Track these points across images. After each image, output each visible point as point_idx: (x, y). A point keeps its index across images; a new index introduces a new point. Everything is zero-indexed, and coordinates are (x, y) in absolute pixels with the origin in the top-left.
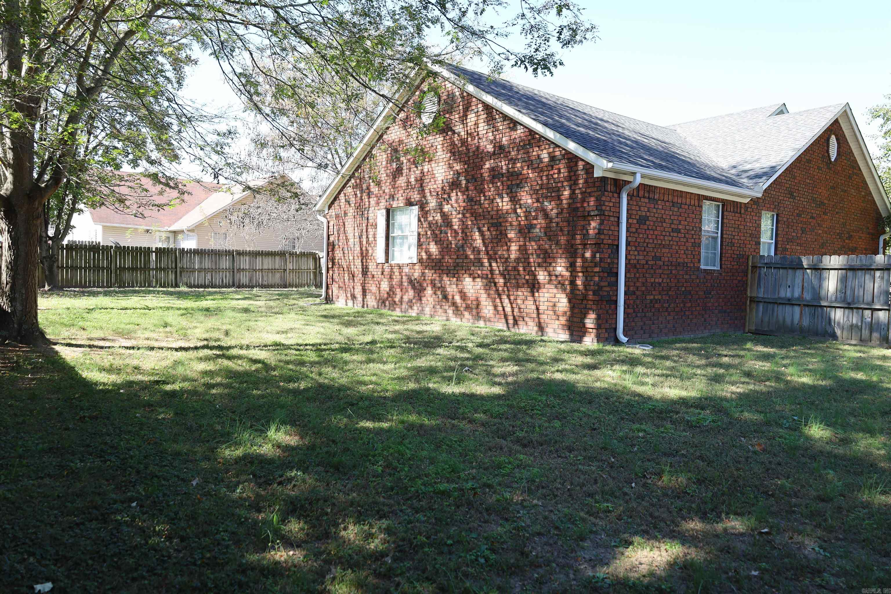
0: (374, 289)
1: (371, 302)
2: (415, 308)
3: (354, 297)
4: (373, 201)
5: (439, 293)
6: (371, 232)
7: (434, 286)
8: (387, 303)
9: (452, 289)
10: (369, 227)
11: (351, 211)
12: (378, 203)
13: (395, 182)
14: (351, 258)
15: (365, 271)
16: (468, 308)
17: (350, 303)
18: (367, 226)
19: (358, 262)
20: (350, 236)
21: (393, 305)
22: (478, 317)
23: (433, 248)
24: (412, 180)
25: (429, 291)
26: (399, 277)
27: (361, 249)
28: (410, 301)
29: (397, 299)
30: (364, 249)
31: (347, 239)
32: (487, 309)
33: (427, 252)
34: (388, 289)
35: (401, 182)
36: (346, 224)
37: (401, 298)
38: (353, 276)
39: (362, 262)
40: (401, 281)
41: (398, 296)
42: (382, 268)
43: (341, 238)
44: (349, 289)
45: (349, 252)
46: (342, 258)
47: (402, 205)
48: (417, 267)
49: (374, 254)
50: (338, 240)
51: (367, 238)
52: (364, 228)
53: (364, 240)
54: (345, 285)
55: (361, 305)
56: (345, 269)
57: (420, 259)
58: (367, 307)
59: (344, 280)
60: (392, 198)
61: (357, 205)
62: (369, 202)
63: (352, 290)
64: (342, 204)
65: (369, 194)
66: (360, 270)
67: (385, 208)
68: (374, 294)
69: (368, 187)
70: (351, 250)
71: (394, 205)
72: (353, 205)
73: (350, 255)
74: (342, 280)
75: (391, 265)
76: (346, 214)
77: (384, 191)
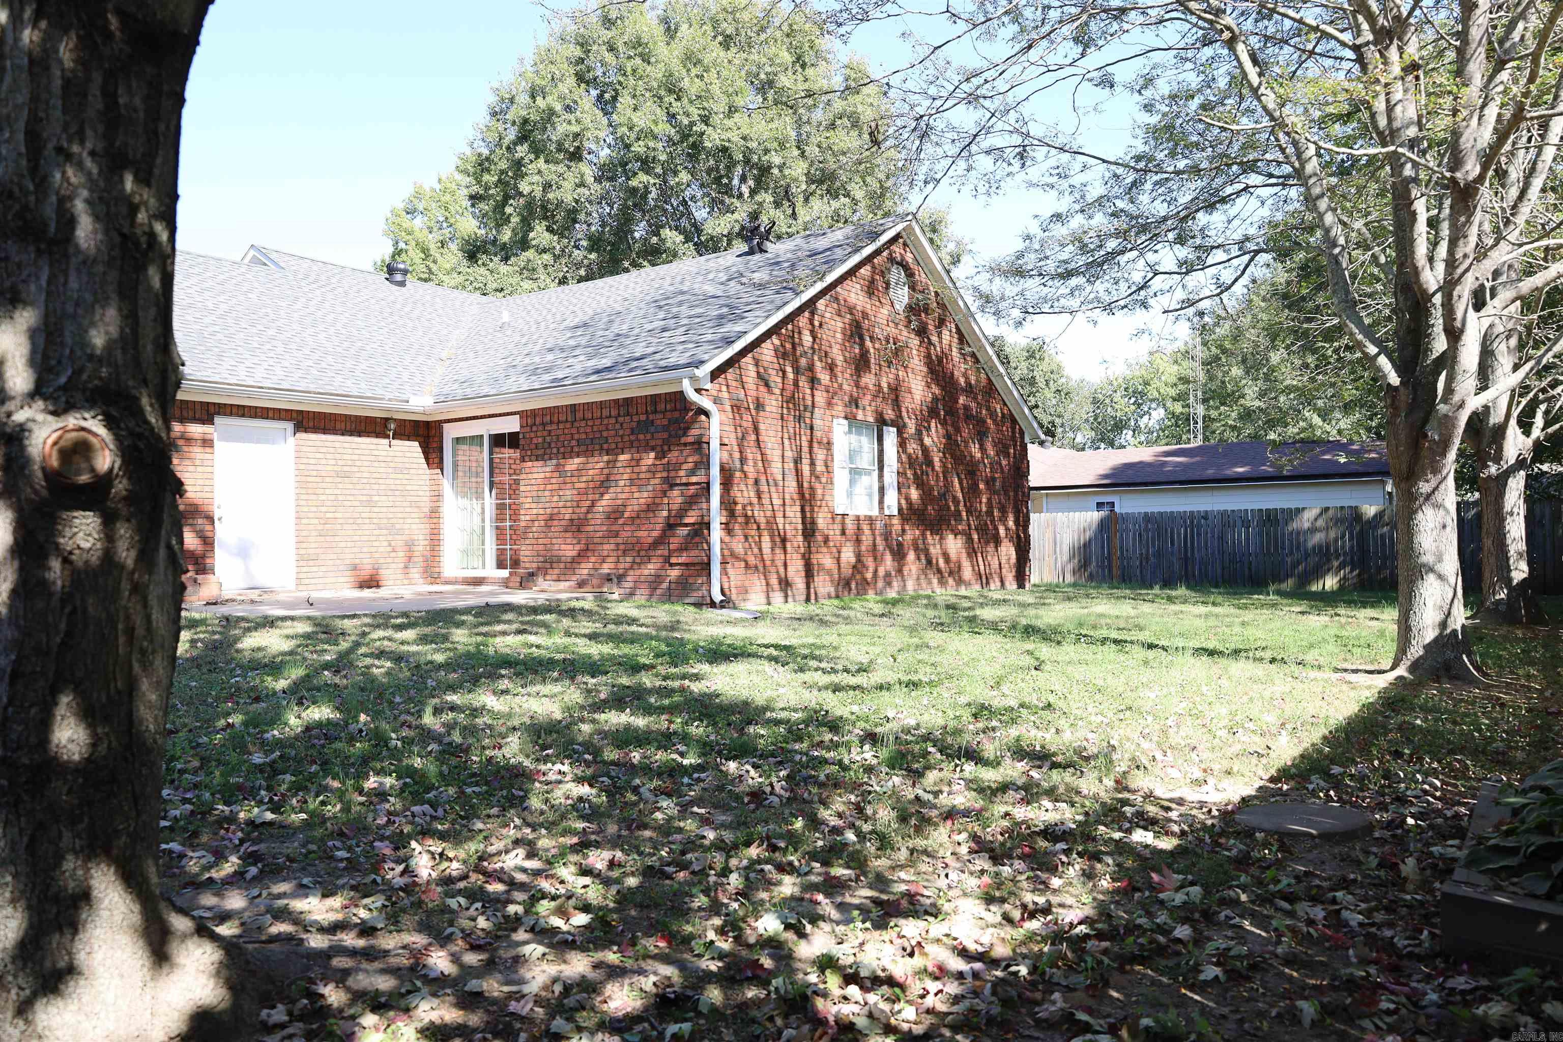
0: (828, 562)
1: (823, 585)
2: (895, 584)
3: (785, 584)
4: (820, 397)
5: (923, 557)
6: (820, 455)
7: (917, 549)
8: (853, 586)
9: (935, 551)
10: (815, 445)
11: (773, 404)
12: (829, 404)
13: (859, 376)
14: (777, 502)
15: (809, 530)
16: (951, 573)
17: (777, 597)
18: (811, 442)
19: (794, 512)
20: (774, 454)
21: (864, 586)
22: (960, 581)
23: (914, 494)
24: (885, 385)
25: (911, 556)
26: (870, 538)
27: (800, 485)
28: (888, 575)
29: (869, 575)
30: (806, 485)
31: (766, 462)
32: (967, 573)
33: (908, 499)
34: (853, 560)
35: (868, 380)
36: (762, 427)
37: (876, 571)
38: (784, 540)
39: (803, 511)
40: (874, 545)
41: (871, 569)
42: (843, 524)
43: (750, 456)
44: (773, 569)
45: (773, 489)
46: (755, 501)
47: (871, 419)
48: (895, 521)
49: (827, 498)
50: (743, 460)
51: (812, 464)
52: (805, 444)
53: (806, 469)
54: (763, 560)
55: (804, 597)
56: (763, 526)
57: (900, 510)
58: (816, 599)
59: (760, 549)
60: (854, 402)
61: (788, 393)
62: (813, 396)
63: (782, 570)
64: (750, 380)
65: (813, 381)
66: (800, 527)
67: (846, 418)
68: (829, 572)
69: (811, 368)
70: (776, 485)
71: (860, 416)
72: (777, 391)
73: (774, 495)
74: (756, 550)
75: (858, 519)
76: (760, 406)
77: (841, 386)
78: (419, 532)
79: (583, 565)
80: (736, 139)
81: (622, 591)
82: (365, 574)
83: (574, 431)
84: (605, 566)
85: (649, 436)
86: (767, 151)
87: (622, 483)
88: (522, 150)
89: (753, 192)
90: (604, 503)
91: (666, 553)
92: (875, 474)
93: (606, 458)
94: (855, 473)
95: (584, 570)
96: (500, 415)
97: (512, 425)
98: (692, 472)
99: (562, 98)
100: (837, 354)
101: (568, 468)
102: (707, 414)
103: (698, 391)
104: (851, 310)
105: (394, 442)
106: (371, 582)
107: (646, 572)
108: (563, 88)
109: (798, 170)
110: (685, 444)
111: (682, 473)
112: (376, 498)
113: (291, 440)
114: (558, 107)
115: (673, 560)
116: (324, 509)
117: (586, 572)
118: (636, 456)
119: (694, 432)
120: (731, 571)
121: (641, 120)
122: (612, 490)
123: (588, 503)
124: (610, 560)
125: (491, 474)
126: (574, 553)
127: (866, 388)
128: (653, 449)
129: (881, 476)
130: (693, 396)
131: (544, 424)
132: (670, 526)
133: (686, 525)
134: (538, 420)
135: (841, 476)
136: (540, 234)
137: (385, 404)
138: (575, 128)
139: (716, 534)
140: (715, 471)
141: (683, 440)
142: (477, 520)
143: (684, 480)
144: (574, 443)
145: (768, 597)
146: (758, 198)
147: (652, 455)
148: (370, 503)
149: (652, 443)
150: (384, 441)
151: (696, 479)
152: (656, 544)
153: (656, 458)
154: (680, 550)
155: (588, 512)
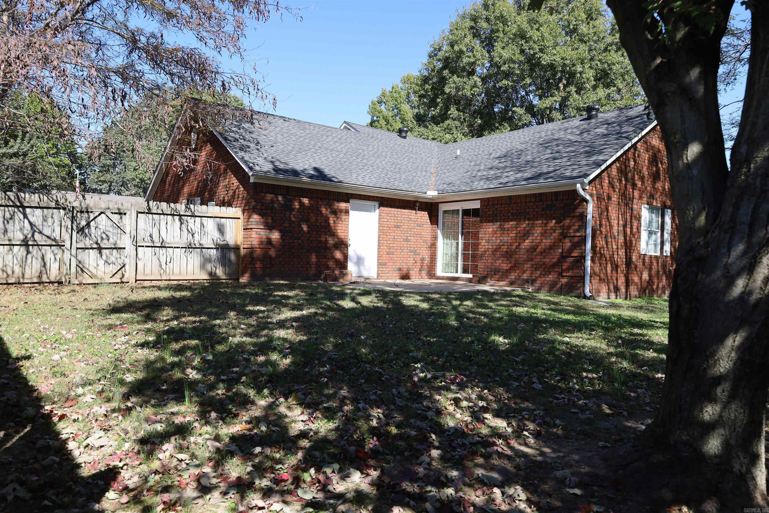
0: (636, 279)
1: (634, 291)
3: (617, 289)
4: (637, 193)
6: (635, 224)
8: (647, 292)
10: (633, 218)
11: (615, 197)
12: (641, 198)
13: (655, 183)
14: (614, 247)
15: (629, 262)
17: (613, 296)
18: (631, 217)
19: (622, 252)
20: (614, 222)
21: (652, 292)
24: (667, 187)
26: (656, 267)
27: (625, 239)
28: (663, 287)
29: (655, 287)
30: (628, 238)
31: (611, 226)
33: (675, 247)
34: (647, 278)
35: (659, 185)
36: (610, 208)
37: (658, 285)
38: (617, 267)
39: (626, 252)
40: (658, 271)
41: (656, 284)
42: (644, 259)
43: (604, 223)
44: (611, 281)
45: (613, 240)
46: (605, 246)
47: (659, 205)
48: (668, 259)
49: (638, 246)
50: (601, 225)
51: (631, 228)
52: (628, 217)
53: (628, 230)
54: (607, 276)
55: (624, 296)
56: (608, 259)
57: (671, 253)
58: (630, 299)
59: (606, 271)
60: (652, 196)
61: (622, 191)
62: (633, 193)
63: (615, 282)
64: (606, 185)
65: (634, 186)
66: (624, 260)
67: (648, 204)
68: (636, 284)
69: (633, 179)
70: (615, 238)
71: (654, 204)
72: (617, 190)
73: (614, 243)
74: (604, 271)
75: (651, 256)
76: (609, 198)
77: (646, 188)
78: (426, 254)
79: (512, 274)
80: (558, 59)
81: (534, 288)
82: (404, 272)
83: (510, 208)
84: (525, 275)
85: (552, 212)
86: (574, 65)
87: (536, 235)
88: (446, 72)
89: (565, 86)
90: (525, 244)
91: (560, 270)
92: (659, 234)
93: (527, 222)
94: (650, 233)
95: (513, 276)
96: (469, 200)
97: (477, 205)
98: (578, 231)
99: (466, 45)
100: (645, 172)
101: (506, 226)
102: (587, 201)
103: (584, 190)
104: (653, 147)
105: (418, 212)
106: (406, 277)
107: (548, 279)
108: (467, 40)
109: (590, 74)
110: (573, 217)
111: (572, 231)
112: (409, 238)
113: (377, 211)
114: (465, 49)
115: (564, 274)
116: (389, 242)
117: (513, 277)
118: (544, 221)
119: (580, 210)
120: (593, 281)
121: (506, 54)
122: (530, 238)
123: (516, 244)
124: (528, 272)
125: (463, 229)
126: (508, 268)
127: (658, 189)
128: (554, 218)
129: (662, 235)
130: (582, 193)
131: (493, 205)
132: (563, 257)
133: (573, 257)
134: (490, 203)
135: (644, 235)
136: (453, 111)
137: (416, 194)
138: (472, 60)
139: (588, 263)
140: (589, 231)
141: (572, 215)
142: (454, 250)
143: (572, 234)
144: (510, 214)
145: (608, 295)
146: (568, 89)
147: (554, 221)
148: (407, 240)
149: (555, 216)
150: (414, 212)
151: (578, 234)
152: (554, 265)
153: (556, 223)
154: (568, 269)
155: (516, 248)
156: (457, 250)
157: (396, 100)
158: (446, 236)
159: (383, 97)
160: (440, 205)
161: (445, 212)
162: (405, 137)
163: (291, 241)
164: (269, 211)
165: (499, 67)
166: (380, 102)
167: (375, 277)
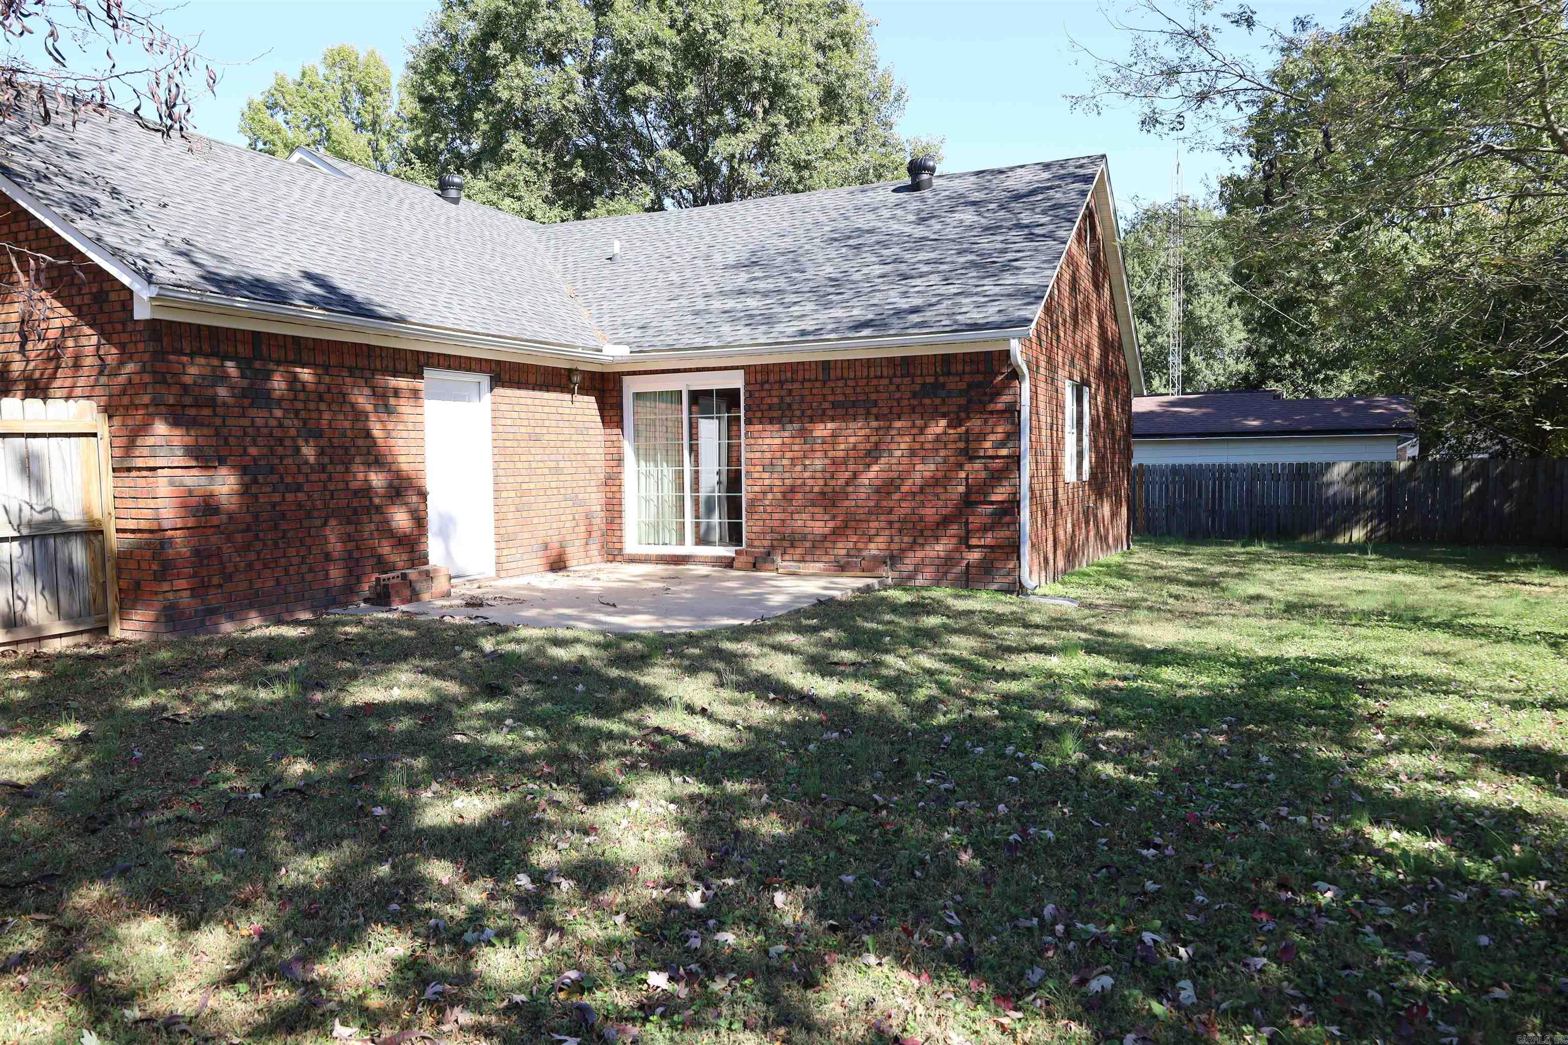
0: (1062, 534)
1: (1060, 560)
2: (1085, 554)
3: (1046, 562)
4: (1060, 356)
5: (1096, 524)
6: (1060, 421)
7: (1093, 516)
8: (1070, 558)
9: (1100, 517)
10: (1059, 409)
11: (1043, 366)
12: (1064, 364)
13: (1075, 333)
14: (1044, 473)
15: (1056, 502)
16: (1105, 539)
17: (1043, 577)
18: (1057, 406)
19: (1050, 483)
20: (1044, 422)
21: (1075, 558)
22: (1108, 546)
23: (1093, 457)
24: (1084, 342)
25: (1092, 523)
26: (1078, 504)
27: (1052, 454)
28: (1083, 544)
29: (1076, 546)
30: (1055, 453)
31: (1040, 430)
32: (1110, 536)
34: (1071, 530)
35: (1078, 337)
36: (1039, 391)
37: (1079, 541)
38: (1046, 514)
39: (1053, 481)
40: (1079, 514)
41: (1077, 539)
42: (1068, 493)
43: (1034, 424)
44: (1041, 546)
45: (1042, 460)
46: (1035, 473)
47: (1078, 379)
48: (1088, 488)
49: (1063, 466)
51: (1057, 430)
52: (1055, 408)
53: (1055, 436)
54: (1038, 538)
55: (1053, 575)
56: (1038, 500)
57: (1090, 475)
58: (1057, 578)
59: (1037, 526)
60: (1073, 361)
61: (1048, 353)
63: (1045, 546)
64: (1034, 339)
65: (1058, 340)
66: (1052, 498)
67: (1070, 379)
68: (1062, 546)
69: (1057, 324)
70: (1044, 454)
71: (1075, 377)
72: (1044, 351)
73: (1043, 466)
75: (1073, 486)
76: (1038, 368)
77: (1068, 345)
78: (595, 500)
79: (839, 545)
80: (754, 52)
81: (896, 574)
82: (554, 554)
83: (827, 391)
84: (873, 546)
85: (938, 401)
86: (783, 68)
87: (898, 453)
89: (767, 112)
90: (872, 475)
91: (962, 533)
92: (1074, 438)
93: (874, 424)
95: (841, 550)
96: (714, 369)
97: (736, 381)
98: (1002, 444)
100: (1067, 309)
101: (817, 433)
102: (1022, 374)
103: (1020, 352)
104: (1072, 260)
105: (577, 397)
106: (558, 565)
107: (933, 554)
110: (992, 412)
111: (988, 445)
112: (562, 464)
113: (487, 397)
115: (974, 542)
116: (519, 479)
117: (843, 552)
118: (919, 423)
119: (1005, 398)
122: (883, 460)
123: (848, 474)
124: (880, 539)
125: (691, 436)
126: (827, 531)
127: (1077, 345)
128: (944, 416)
129: (1079, 440)
130: (1019, 359)
131: (781, 383)
132: (968, 502)
133: (992, 503)
134: (771, 377)
137: (579, 353)
139: (1026, 512)
140: (1025, 443)
141: (991, 407)
142: (670, 489)
143: (990, 453)
144: (826, 405)
147: (943, 423)
148: (557, 471)
149: (945, 409)
150: (568, 397)
151: (1004, 452)
152: (944, 522)
153: (949, 426)
154: (985, 529)
155: (847, 484)
156: (681, 488)
157: (316, 107)
158: (644, 454)
159: (278, 96)
160: (626, 380)
161: (638, 396)
162: (456, 201)
163: (277, 498)
164: (206, 412)
165: (627, 53)
166: (272, 107)
167: (492, 573)
